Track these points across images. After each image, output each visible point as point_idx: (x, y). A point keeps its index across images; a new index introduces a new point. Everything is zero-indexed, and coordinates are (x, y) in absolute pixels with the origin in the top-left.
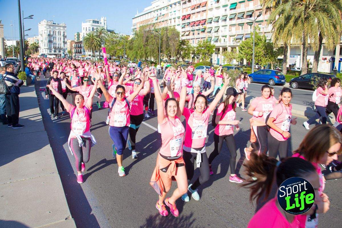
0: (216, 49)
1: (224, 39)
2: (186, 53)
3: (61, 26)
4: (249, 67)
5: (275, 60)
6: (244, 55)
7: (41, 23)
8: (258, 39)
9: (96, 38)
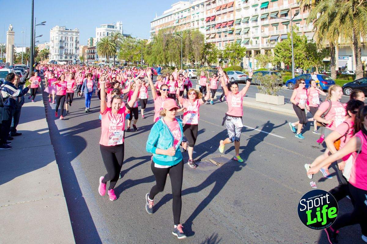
0: (247, 52)
1: (256, 41)
2: (212, 57)
3: (73, 32)
4: (288, 71)
5: (321, 63)
6: (281, 58)
7: (53, 29)
8: (297, 40)
9: (111, 43)
